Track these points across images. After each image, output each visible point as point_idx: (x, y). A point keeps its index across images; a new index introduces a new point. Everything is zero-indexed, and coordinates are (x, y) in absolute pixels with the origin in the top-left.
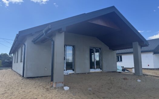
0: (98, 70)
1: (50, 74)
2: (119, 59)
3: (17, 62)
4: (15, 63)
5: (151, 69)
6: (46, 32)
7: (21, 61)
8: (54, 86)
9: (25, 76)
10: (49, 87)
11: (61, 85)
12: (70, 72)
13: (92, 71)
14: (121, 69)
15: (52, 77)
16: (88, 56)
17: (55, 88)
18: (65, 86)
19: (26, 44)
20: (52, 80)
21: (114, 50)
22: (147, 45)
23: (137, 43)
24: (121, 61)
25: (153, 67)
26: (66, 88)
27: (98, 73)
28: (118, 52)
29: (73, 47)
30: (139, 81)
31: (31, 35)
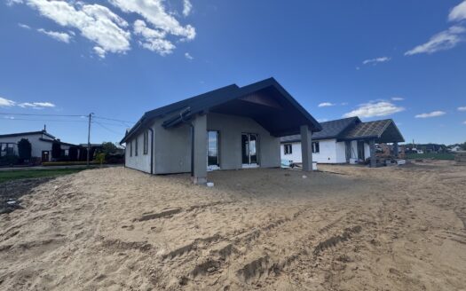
0: (254, 166)
1: (190, 170)
2: (288, 150)
3: (136, 155)
4: (131, 155)
5: (333, 164)
6: (184, 115)
7: (145, 153)
8: (195, 182)
9: (154, 172)
10: (189, 183)
11: (204, 180)
12: (214, 167)
13: (245, 166)
14: (289, 164)
15: (192, 173)
16: (239, 145)
17: (197, 184)
18: (208, 181)
19: (154, 129)
20: (193, 175)
21: (276, 136)
22: (319, 130)
23: (307, 127)
24: (291, 152)
25: (335, 162)
26: (210, 184)
27: (253, 169)
28: (288, 138)
29: (218, 132)
30: (304, 177)
31: (161, 117)
